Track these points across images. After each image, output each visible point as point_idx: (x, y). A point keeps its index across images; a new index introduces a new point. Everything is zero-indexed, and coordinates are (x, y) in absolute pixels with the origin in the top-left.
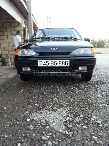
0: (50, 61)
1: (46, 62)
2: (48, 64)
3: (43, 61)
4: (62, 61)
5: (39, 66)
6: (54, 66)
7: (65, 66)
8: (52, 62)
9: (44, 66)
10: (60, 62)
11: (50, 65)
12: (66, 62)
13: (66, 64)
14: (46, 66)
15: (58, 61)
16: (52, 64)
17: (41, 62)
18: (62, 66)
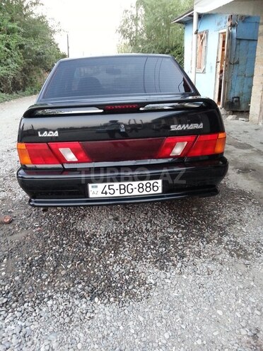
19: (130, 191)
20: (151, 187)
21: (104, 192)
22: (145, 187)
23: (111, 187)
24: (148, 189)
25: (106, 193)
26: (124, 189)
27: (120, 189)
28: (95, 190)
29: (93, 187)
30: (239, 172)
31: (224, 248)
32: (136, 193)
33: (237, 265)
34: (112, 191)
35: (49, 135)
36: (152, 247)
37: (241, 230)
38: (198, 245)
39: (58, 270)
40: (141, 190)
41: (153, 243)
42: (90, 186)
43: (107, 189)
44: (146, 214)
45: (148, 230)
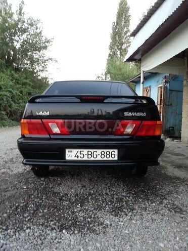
19: (95, 156)
20: (110, 154)
21: (77, 156)
22: (105, 154)
23: (81, 153)
24: (108, 156)
25: (78, 157)
26: (91, 155)
27: (88, 154)
28: (70, 154)
29: (69, 151)
30: (175, 168)
31: (165, 206)
32: (99, 158)
33: (175, 217)
34: (82, 156)
35: (43, 114)
36: (109, 203)
37: (177, 197)
38: (145, 204)
39: (37, 213)
40: (103, 156)
41: (111, 201)
42: (67, 150)
43: (79, 154)
44: (106, 185)
45: (106, 194)
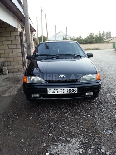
0: (59, 89)
1: (55, 90)
2: (57, 92)
3: (52, 90)
4: (70, 89)
5: (49, 93)
6: (63, 93)
7: (73, 93)
8: (61, 90)
9: (54, 93)
10: (69, 90)
11: (59, 93)
12: (74, 90)
13: (75, 91)
14: (55, 93)
15: (66, 89)
16: (61, 92)
17: (51, 90)
18: (70, 93)
